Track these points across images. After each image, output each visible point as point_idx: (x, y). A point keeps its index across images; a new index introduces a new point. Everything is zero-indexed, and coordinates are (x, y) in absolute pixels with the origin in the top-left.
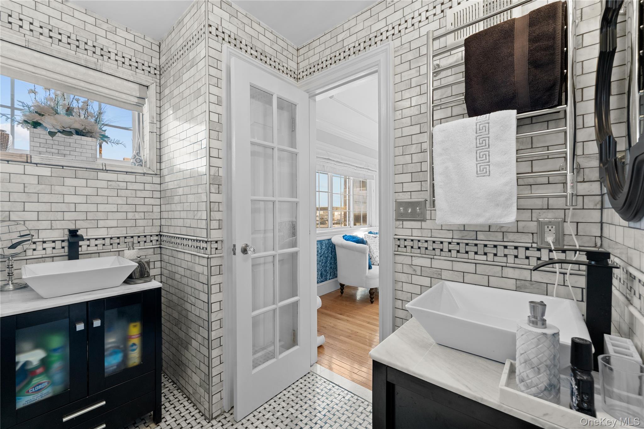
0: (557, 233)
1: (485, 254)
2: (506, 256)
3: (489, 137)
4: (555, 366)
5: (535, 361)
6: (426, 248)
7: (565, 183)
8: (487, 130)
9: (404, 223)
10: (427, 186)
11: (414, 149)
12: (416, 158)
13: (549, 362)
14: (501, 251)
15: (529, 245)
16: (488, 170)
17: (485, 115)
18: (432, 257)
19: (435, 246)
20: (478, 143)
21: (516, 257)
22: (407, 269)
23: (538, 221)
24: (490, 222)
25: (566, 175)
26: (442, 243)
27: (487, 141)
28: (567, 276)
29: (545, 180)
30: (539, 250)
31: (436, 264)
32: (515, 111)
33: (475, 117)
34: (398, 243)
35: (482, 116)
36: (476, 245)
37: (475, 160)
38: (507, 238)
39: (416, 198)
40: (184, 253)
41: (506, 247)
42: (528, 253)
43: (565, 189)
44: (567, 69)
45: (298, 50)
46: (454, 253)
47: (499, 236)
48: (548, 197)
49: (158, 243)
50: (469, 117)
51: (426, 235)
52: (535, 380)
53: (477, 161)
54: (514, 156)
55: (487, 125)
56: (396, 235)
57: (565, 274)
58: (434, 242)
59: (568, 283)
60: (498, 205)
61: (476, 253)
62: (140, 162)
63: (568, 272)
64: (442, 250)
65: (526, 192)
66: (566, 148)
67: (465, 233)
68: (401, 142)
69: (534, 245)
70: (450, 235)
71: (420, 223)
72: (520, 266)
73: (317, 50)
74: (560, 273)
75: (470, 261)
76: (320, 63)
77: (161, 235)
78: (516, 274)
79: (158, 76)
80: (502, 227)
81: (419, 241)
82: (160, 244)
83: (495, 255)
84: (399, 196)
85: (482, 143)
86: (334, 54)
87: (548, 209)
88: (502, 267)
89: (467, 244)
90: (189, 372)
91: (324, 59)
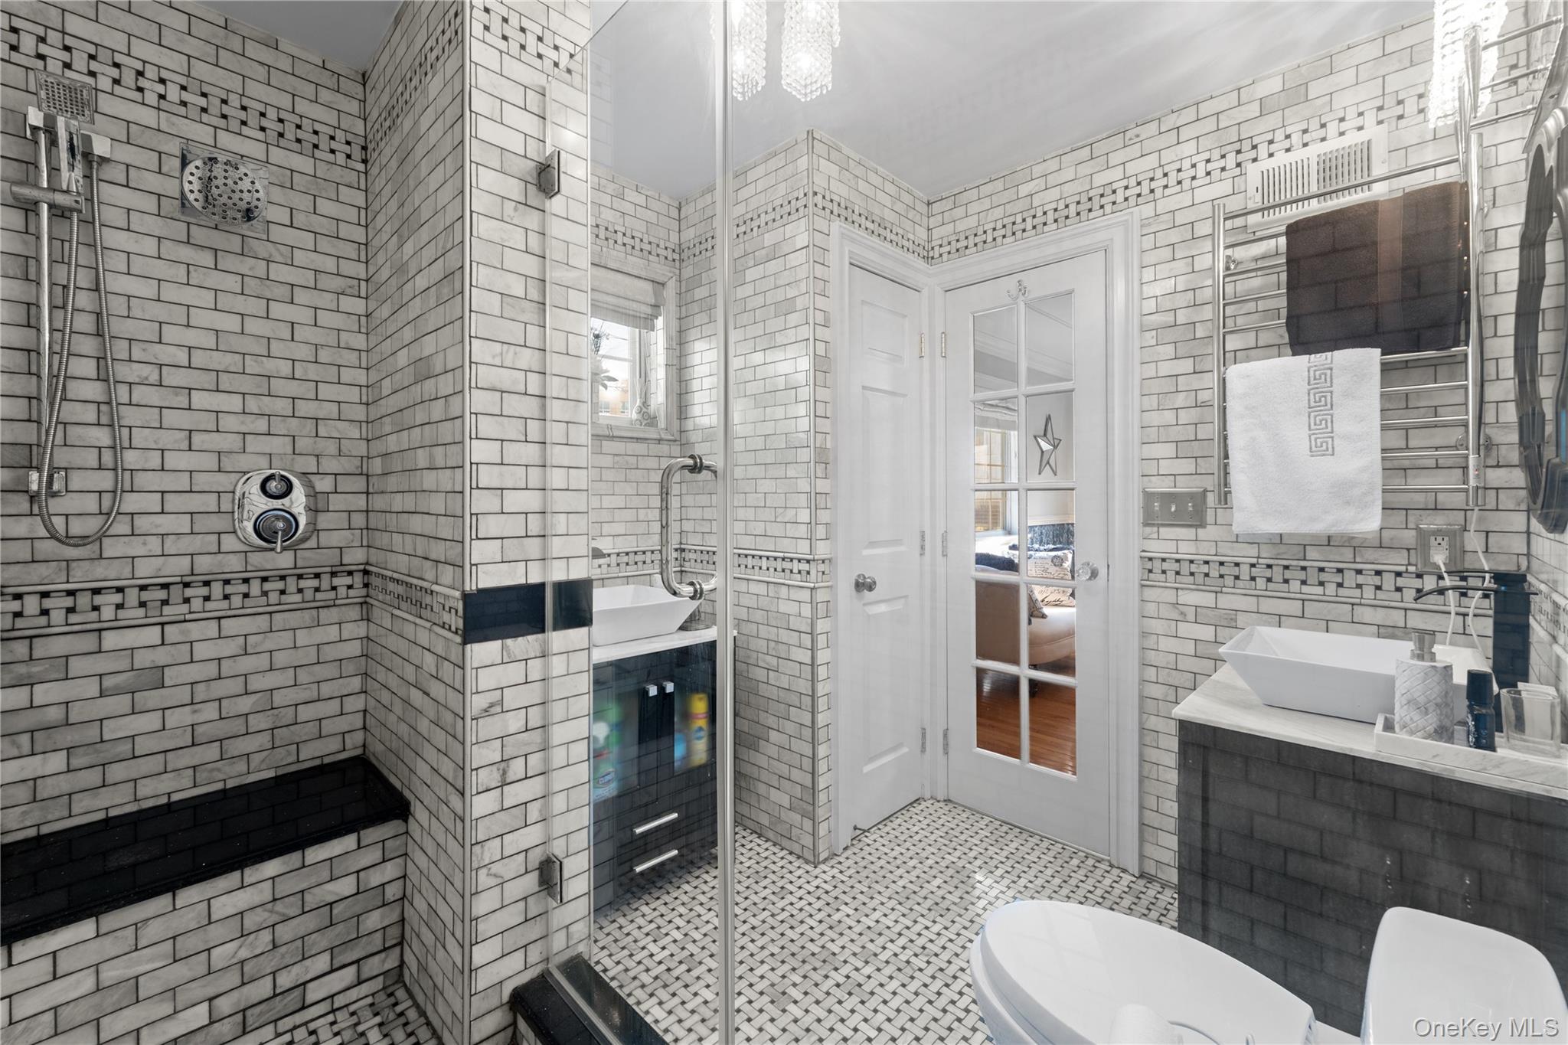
0: (1452, 547)
1: (1321, 584)
2: (1359, 586)
3: (1331, 392)
4: (1447, 705)
5: (1422, 700)
6: (1207, 575)
7: (1465, 468)
8: (1328, 380)
9: (1162, 530)
10: (1213, 465)
11: (1180, 400)
12: (1185, 417)
13: (1439, 700)
14: (1350, 579)
15: (1403, 569)
16: (1330, 446)
17: (1324, 355)
18: (1219, 589)
19: (1224, 570)
20: (1312, 400)
21: (1378, 588)
22: (1166, 612)
23: (1417, 529)
24: (1333, 531)
25: (1466, 457)
26: (1237, 565)
27: (1329, 398)
28: (1469, 619)
29: (1432, 463)
30: (1419, 576)
31: (1225, 601)
32: (1378, 351)
33: (1306, 357)
34: (1149, 565)
35: (1318, 355)
36: (1304, 568)
37: (1307, 428)
38: (1362, 556)
39: (1184, 486)
40: (748, 580)
41: (1359, 572)
42: (1400, 582)
43: (1465, 482)
44: (1469, 290)
45: (929, 204)
46: (1261, 583)
47: (1348, 554)
48: (1436, 492)
49: (678, 563)
50: (1294, 355)
51: (1206, 551)
52: (1421, 723)
53: (1310, 429)
54: (1377, 422)
55: (1329, 372)
56: (1144, 551)
57: (1465, 615)
58: (1222, 564)
59: (1471, 630)
60: (1348, 503)
61: (1304, 582)
62: (649, 420)
63: (1471, 612)
64: (1237, 578)
65: (1398, 482)
66: (1467, 414)
67: (1283, 548)
68: (1156, 386)
69: (1412, 569)
70: (1253, 551)
71: (1193, 530)
72: (1386, 603)
73: (974, 208)
74: (1457, 614)
75: (1292, 595)
76: (980, 232)
77: (683, 550)
78: (1379, 616)
79: (677, 263)
80: (1353, 538)
81: (1192, 562)
82: (681, 566)
83: (1340, 585)
84: (1150, 481)
85: (1320, 401)
86: (1012, 219)
87: (1436, 509)
88: (1353, 604)
89: (1286, 567)
90: (762, 789)
91: (989, 227)
